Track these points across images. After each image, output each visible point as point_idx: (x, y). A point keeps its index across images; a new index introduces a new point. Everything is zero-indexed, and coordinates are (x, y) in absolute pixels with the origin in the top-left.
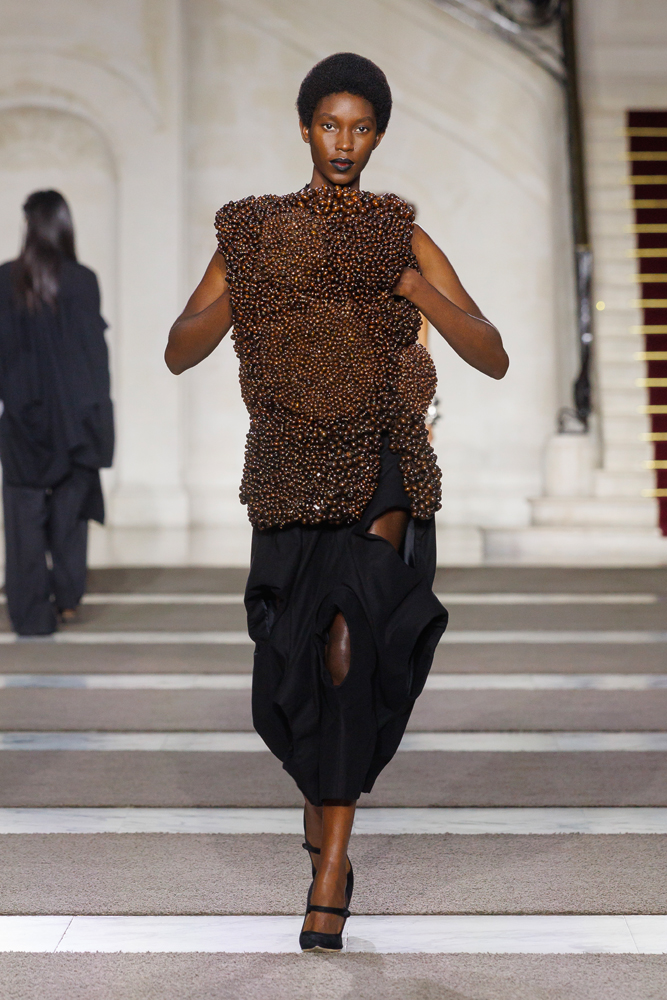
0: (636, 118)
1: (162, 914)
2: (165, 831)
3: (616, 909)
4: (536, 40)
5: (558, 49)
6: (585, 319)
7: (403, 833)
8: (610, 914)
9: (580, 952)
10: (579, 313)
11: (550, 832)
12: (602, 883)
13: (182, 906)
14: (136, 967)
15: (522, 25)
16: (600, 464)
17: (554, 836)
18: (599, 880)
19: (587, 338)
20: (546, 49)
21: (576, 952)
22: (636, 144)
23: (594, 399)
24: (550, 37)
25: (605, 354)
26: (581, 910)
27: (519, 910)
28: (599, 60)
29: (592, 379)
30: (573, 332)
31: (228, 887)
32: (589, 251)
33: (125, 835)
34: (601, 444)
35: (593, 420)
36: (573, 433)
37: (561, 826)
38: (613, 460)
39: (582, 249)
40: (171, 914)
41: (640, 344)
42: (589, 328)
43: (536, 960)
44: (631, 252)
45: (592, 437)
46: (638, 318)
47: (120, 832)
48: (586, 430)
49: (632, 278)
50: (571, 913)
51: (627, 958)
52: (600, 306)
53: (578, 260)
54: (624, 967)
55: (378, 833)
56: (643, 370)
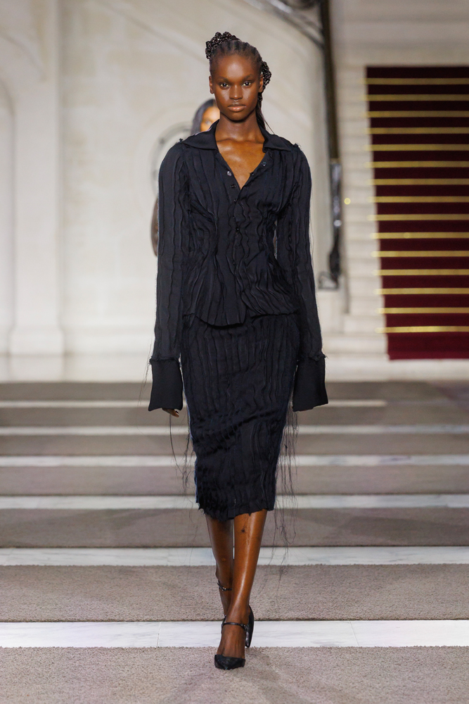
0: (372, 72)
1: (31, 621)
2: (36, 564)
3: (345, 616)
4: (303, 18)
5: (318, 24)
6: (336, 210)
7: (201, 565)
8: (340, 620)
9: (318, 646)
10: (332, 207)
11: (302, 564)
12: (336, 598)
13: (45, 616)
14: (12, 657)
15: (293, 7)
16: (347, 310)
17: (304, 567)
18: (334, 597)
19: (338, 223)
20: (310, 24)
21: (315, 646)
22: (372, 90)
23: (343, 265)
24: (312, 16)
25: (351, 234)
26: (321, 617)
27: (277, 617)
28: (347, 31)
29: (341, 251)
30: (328, 219)
31: (77, 603)
32: (339, 164)
33: (9, 567)
34: (348, 298)
35: (342, 280)
36: (328, 289)
37: (310, 560)
38: (356, 308)
39: (334, 162)
40: (38, 621)
41: (375, 228)
42: (339, 217)
43: (288, 652)
44: (368, 164)
45: (342, 291)
46: (373, 209)
47: (5, 565)
48: (337, 287)
49: (369, 182)
50: (313, 619)
51: (350, 650)
52: (347, 201)
53: (331, 169)
54: (348, 656)
55: (183, 565)
56: (376, 246)
